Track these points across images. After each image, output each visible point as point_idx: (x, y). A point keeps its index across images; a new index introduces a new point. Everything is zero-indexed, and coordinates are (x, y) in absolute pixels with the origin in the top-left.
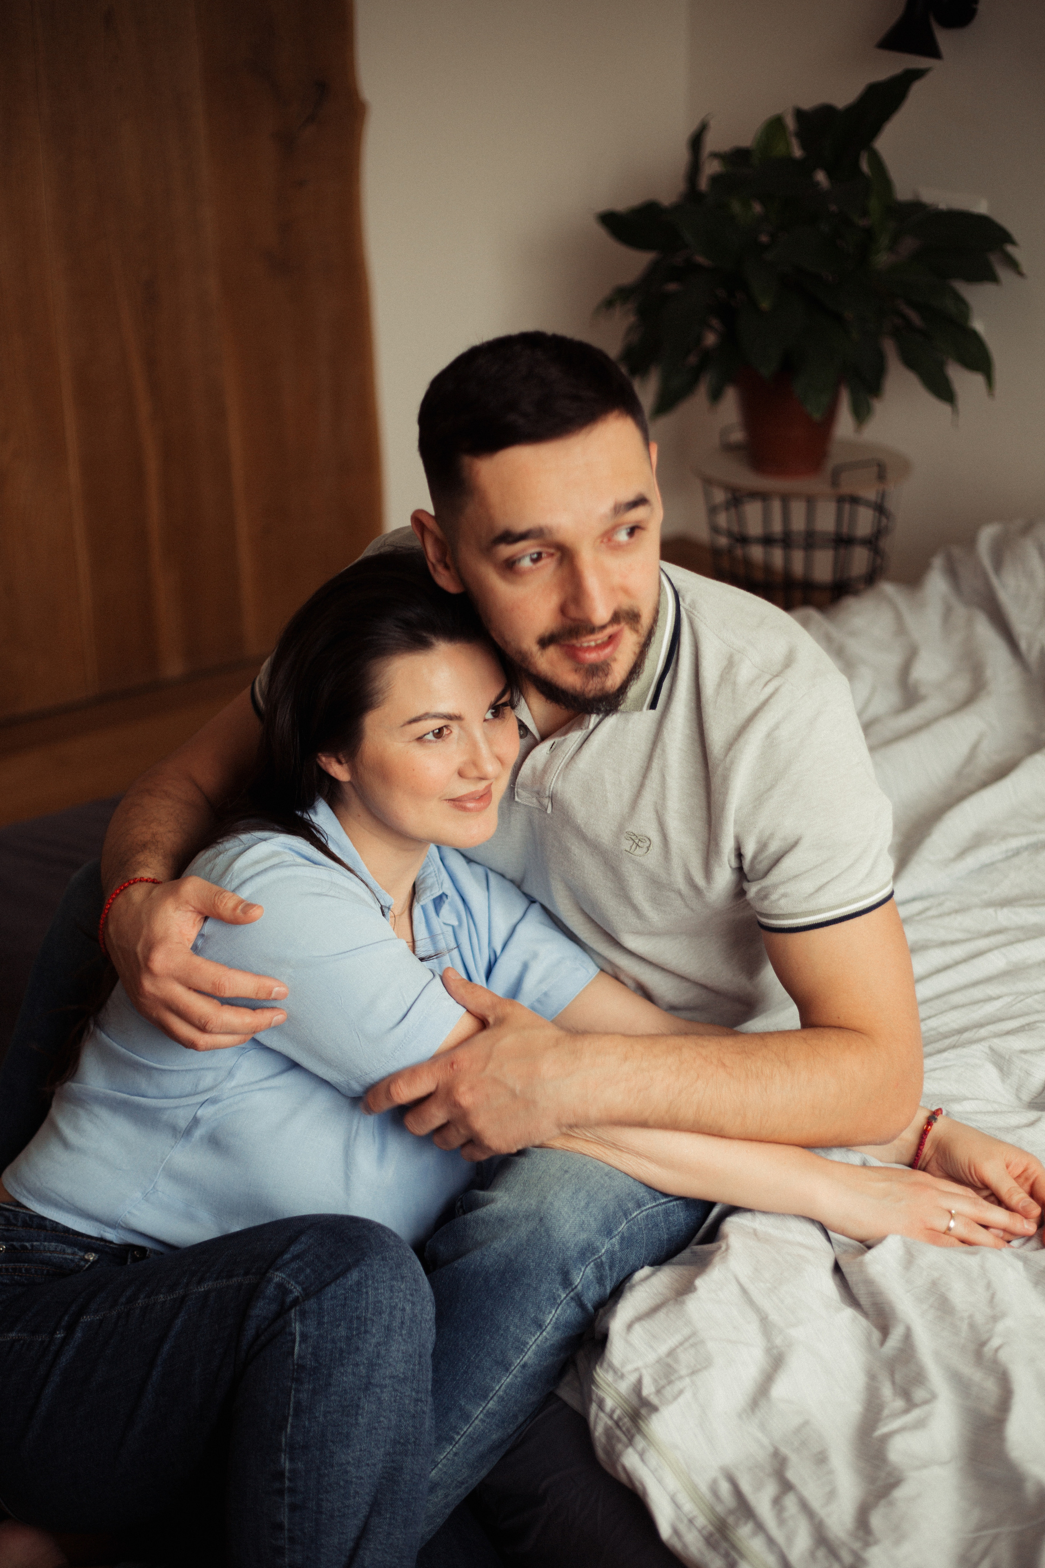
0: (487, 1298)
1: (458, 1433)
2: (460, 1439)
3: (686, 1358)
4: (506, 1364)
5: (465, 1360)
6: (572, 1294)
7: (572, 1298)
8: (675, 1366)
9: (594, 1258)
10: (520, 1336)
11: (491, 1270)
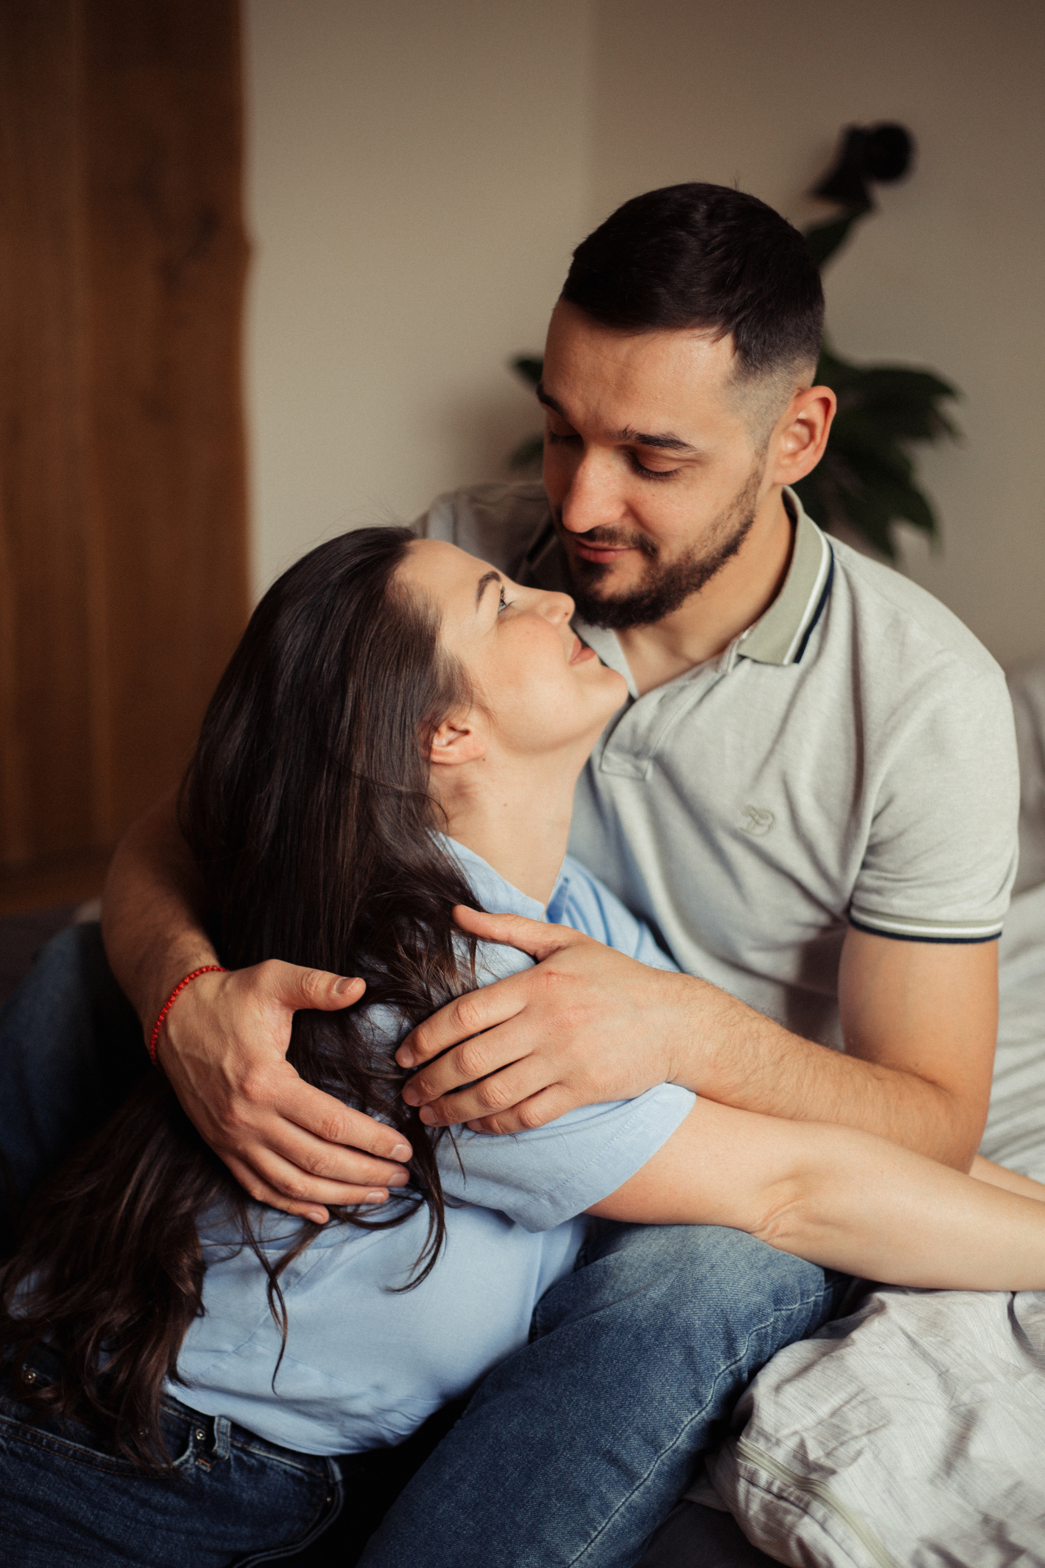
0: (639, 1360)
1: (595, 1529)
2: (596, 1537)
3: (856, 1417)
4: (656, 1445)
5: (609, 1437)
6: (733, 1367)
7: (731, 1372)
8: (845, 1426)
9: (760, 1327)
10: (675, 1411)
11: (644, 1324)
